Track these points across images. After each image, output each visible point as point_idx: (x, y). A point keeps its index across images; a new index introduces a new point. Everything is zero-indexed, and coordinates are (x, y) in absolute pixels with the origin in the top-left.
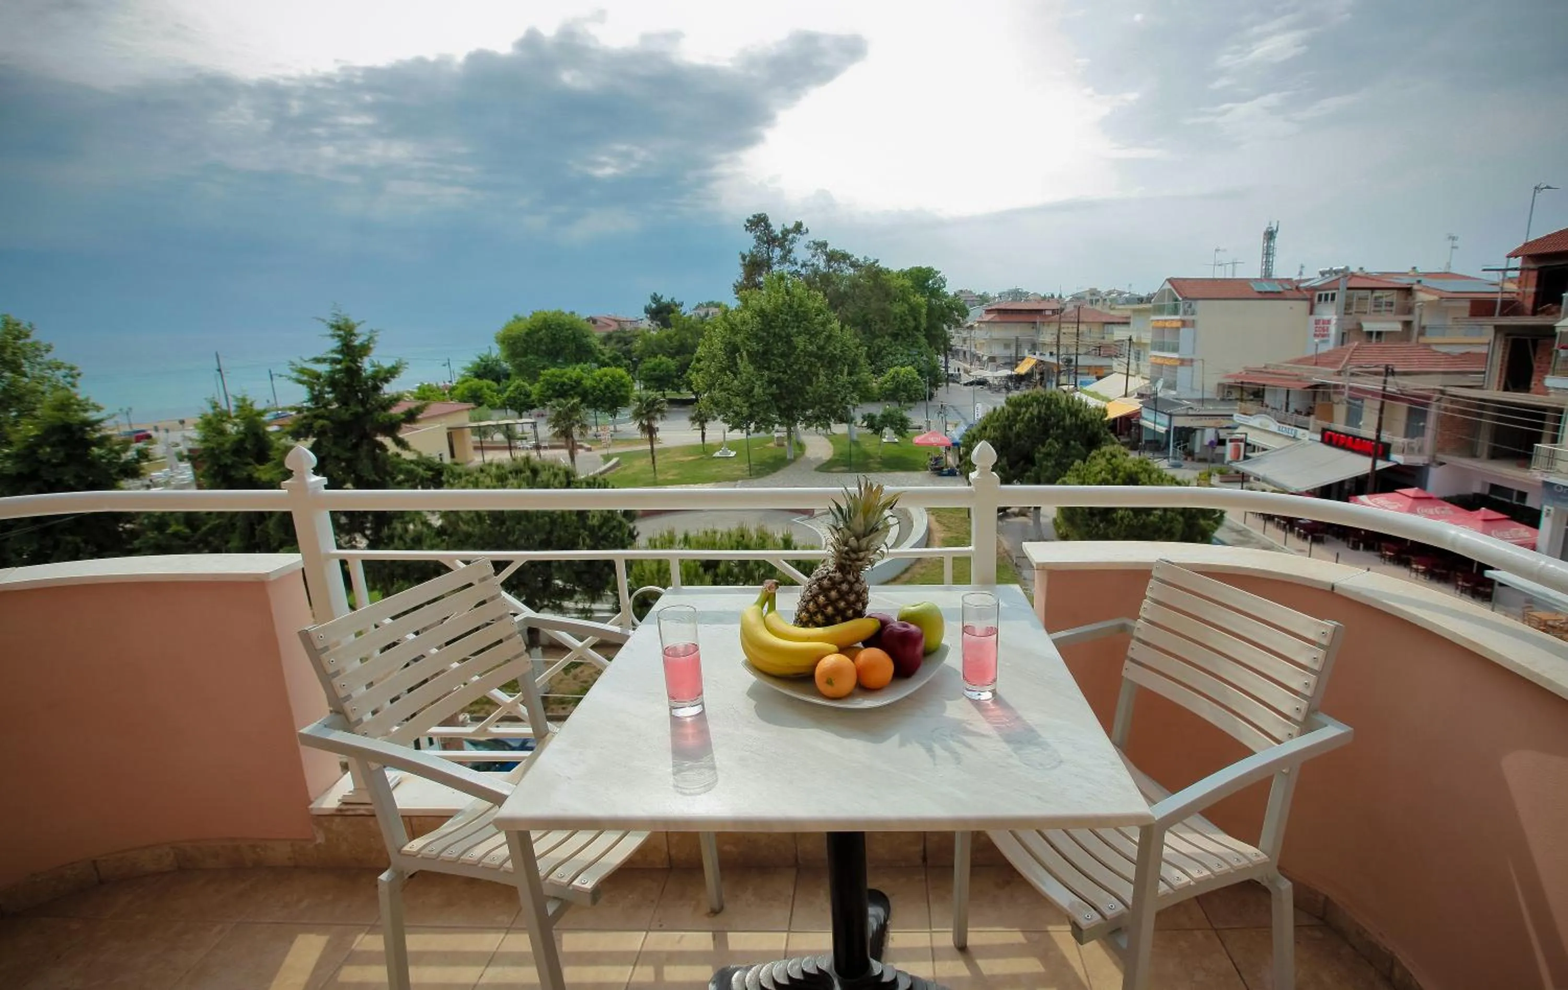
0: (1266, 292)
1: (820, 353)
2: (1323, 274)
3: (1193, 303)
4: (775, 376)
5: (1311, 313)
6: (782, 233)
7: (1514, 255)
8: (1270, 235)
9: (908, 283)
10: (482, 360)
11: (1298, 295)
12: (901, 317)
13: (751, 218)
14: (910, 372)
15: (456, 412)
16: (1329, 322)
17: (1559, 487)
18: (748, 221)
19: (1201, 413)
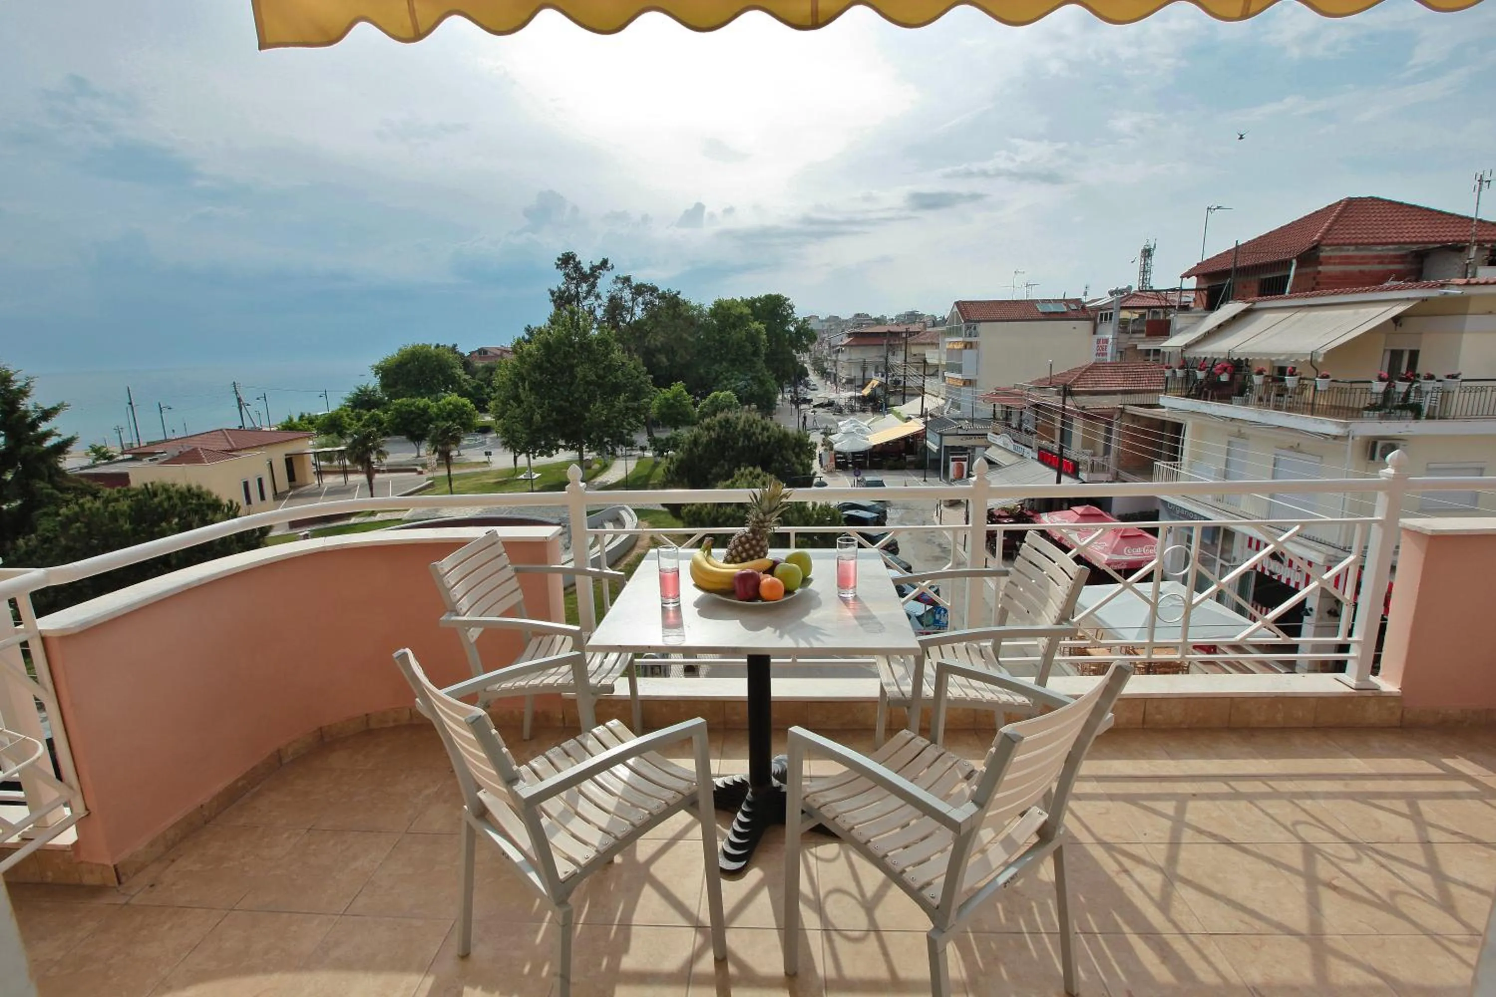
0: (1050, 313)
1: (600, 381)
2: (1111, 293)
3: (978, 324)
4: (556, 404)
5: (1095, 333)
6: (591, 269)
7: (1187, 275)
8: (1147, 253)
9: (747, 311)
10: (360, 391)
11: (1084, 316)
12: (738, 344)
13: (561, 257)
14: (729, 396)
15: (296, 439)
16: (1107, 341)
17: (1171, 504)
18: (559, 259)
19: (969, 432)
